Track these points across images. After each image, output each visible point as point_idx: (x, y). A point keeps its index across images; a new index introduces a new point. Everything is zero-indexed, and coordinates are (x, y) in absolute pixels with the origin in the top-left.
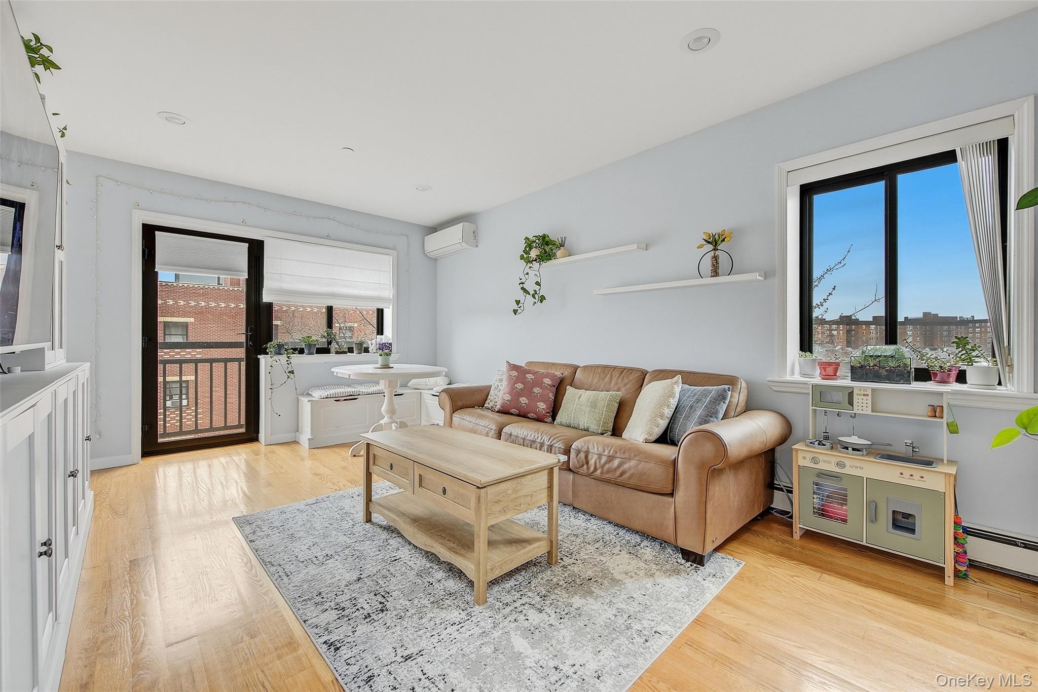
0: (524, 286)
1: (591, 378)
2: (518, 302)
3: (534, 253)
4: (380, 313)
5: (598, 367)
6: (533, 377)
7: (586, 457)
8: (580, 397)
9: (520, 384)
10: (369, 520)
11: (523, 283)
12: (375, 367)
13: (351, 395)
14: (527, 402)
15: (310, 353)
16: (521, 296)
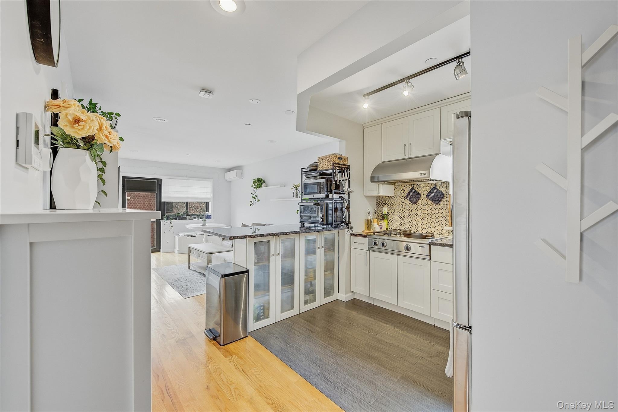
2: (251, 202)
3: (256, 184)
10: (189, 269)
11: (253, 195)
12: (201, 225)
13: (193, 235)
15: (179, 219)
16: (252, 199)
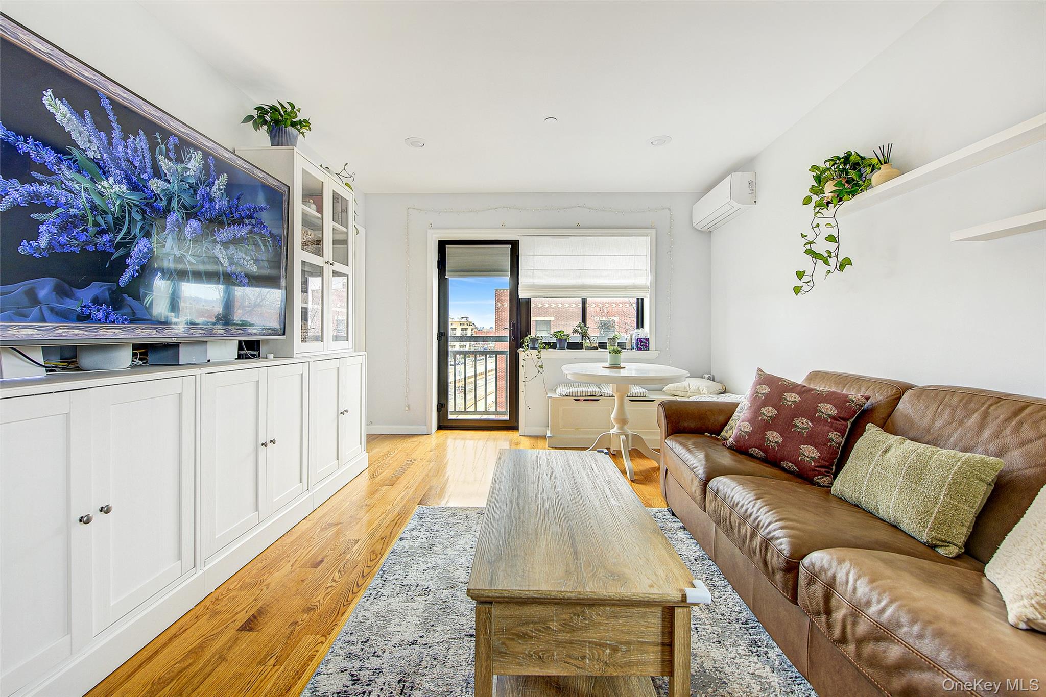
0: (814, 247)
1: (929, 415)
2: (800, 275)
3: (829, 188)
4: (640, 304)
5: (953, 391)
6: (798, 399)
7: (827, 597)
8: (886, 451)
9: (770, 408)
11: (810, 243)
12: (604, 366)
13: (593, 396)
14: (780, 440)
15: (562, 348)
16: (807, 263)
